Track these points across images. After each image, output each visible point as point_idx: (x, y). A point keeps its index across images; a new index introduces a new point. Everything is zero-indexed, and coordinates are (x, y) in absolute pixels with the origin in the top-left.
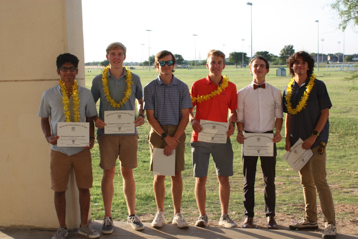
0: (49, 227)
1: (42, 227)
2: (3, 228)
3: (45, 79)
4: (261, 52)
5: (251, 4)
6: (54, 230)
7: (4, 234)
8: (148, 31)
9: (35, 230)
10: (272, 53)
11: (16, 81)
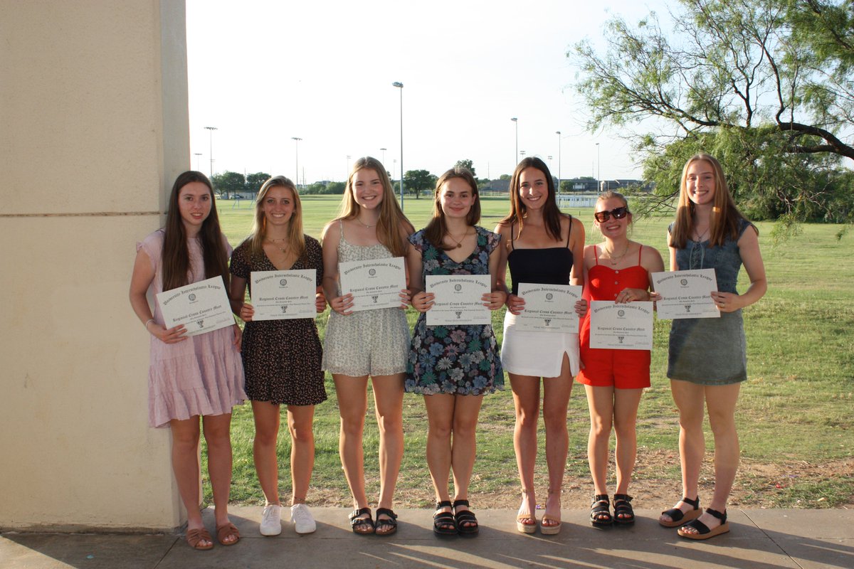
0: (119, 526)
1: (104, 526)
2: (13, 532)
3: (112, 213)
4: (414, 172)
5: (401, 85)
6: (131, 531)
7: (20, 546)
8: (210, 128)
9: (88, 532)
10: (434, 174)
11: (46, 215)
